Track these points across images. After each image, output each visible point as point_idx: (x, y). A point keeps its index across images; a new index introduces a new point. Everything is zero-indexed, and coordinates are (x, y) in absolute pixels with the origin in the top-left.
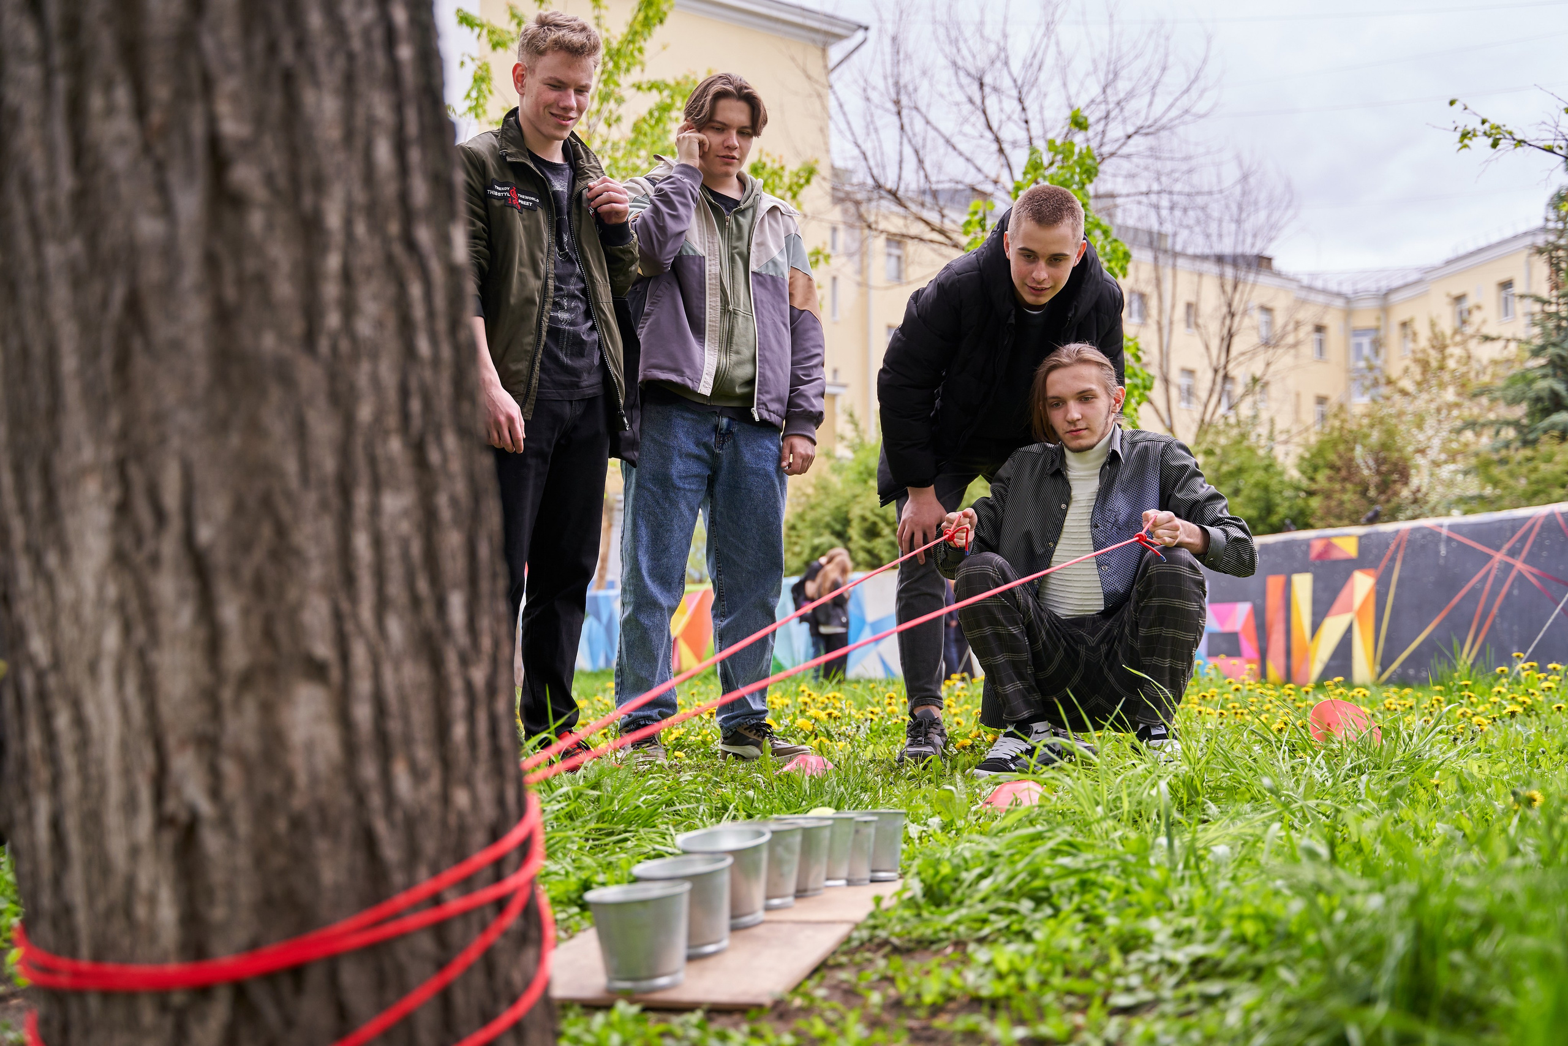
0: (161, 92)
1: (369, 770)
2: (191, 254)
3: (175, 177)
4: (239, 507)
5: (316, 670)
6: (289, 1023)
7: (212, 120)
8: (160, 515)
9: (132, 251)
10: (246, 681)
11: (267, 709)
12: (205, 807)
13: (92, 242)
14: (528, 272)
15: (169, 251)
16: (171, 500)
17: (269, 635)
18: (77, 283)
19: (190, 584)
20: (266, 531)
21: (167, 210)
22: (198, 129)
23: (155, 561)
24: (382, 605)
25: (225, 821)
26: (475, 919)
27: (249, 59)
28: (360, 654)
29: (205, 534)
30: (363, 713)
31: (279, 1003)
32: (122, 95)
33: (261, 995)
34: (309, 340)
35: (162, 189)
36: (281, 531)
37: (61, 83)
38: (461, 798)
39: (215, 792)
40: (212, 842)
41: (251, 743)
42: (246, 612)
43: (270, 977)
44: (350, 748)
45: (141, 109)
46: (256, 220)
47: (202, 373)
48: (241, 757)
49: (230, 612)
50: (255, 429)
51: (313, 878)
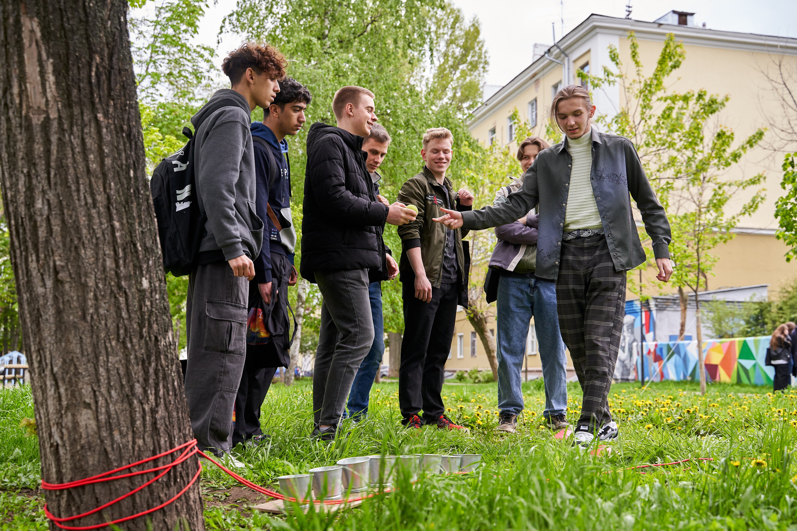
0: (42, 256)
1: (104, 434)
2: (50, 296)
3: (46, 277)
4: (64, 362)
5: (88, 406)
6: (82, 502)
7: (54, 262)
8: (47, 364)
9: (37, 296)
10: (67, 408)
11: (73, 415)
12: (59, 442)
13: (31, 295)
14: (440, 229)
15: (45, 296)
16: (48, 361)
17: (73, 395)
18: (29, 304)
19: (53, 383)
20: (72, 368)
21: (44, 285)
22: (51, 264)
23: (46, 376)
24: (109, 388)
25: (64, 445)
26: (145, 477)
27: (64, 245)
28: (101, 400)
29: (55, 369)
30: (102, 418)
31: (79, 496)
32: (34, 258)
33: (74, 493)
34: (84, 317)
35: (43, 280)
36: (76, 368)
37: (24, 253)
38: (140, 442)
39: (62, 438)
40: (62, 451)
41: (70, 425)
42: (66, 390)
43: (75, 488)
44: (99, 428)
45: (38, 261)
46: (67, 286)
47: (53, 327)
48: (67, 429)
49: (62, 390)
50: (68, 341)
51: (87, 463)
